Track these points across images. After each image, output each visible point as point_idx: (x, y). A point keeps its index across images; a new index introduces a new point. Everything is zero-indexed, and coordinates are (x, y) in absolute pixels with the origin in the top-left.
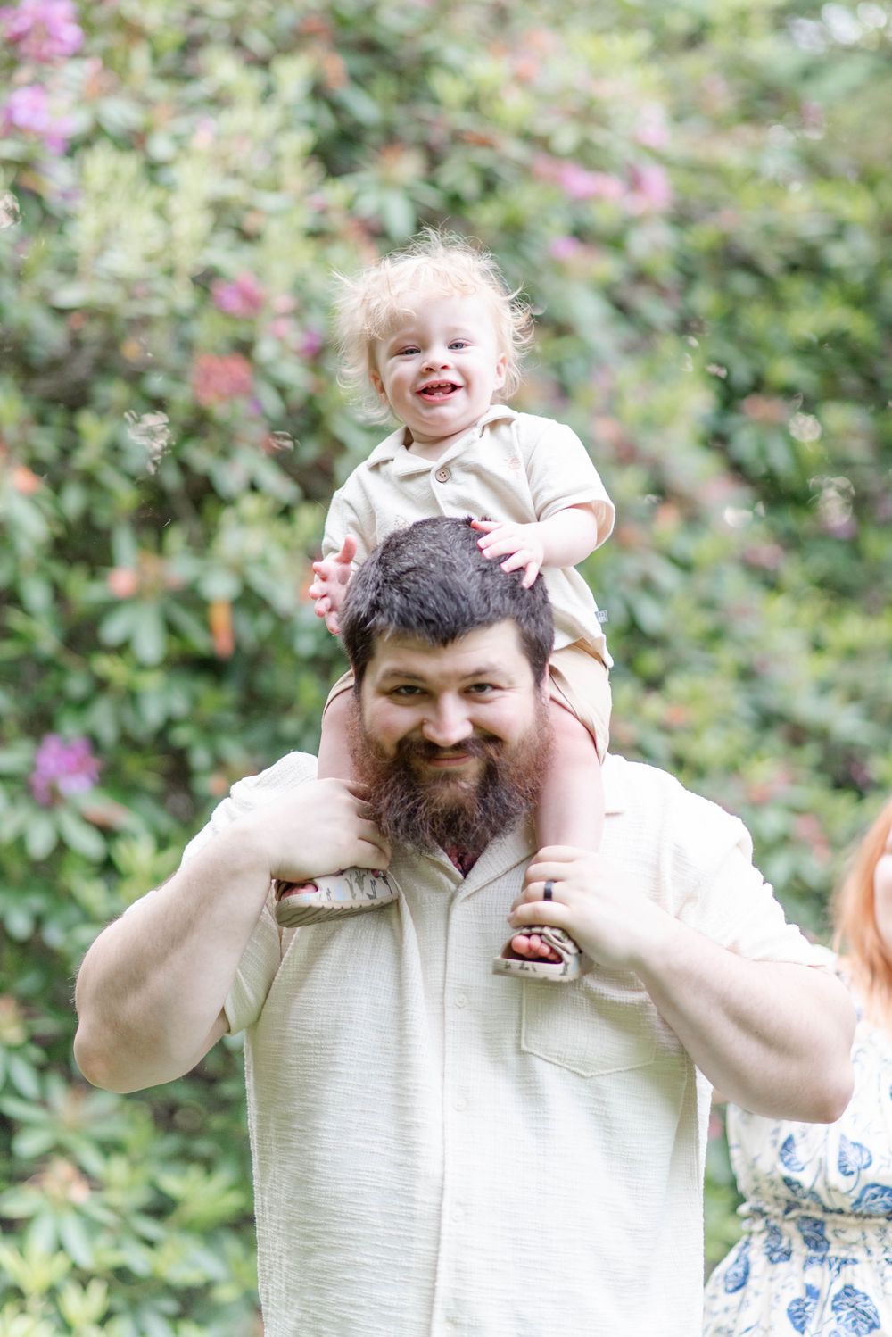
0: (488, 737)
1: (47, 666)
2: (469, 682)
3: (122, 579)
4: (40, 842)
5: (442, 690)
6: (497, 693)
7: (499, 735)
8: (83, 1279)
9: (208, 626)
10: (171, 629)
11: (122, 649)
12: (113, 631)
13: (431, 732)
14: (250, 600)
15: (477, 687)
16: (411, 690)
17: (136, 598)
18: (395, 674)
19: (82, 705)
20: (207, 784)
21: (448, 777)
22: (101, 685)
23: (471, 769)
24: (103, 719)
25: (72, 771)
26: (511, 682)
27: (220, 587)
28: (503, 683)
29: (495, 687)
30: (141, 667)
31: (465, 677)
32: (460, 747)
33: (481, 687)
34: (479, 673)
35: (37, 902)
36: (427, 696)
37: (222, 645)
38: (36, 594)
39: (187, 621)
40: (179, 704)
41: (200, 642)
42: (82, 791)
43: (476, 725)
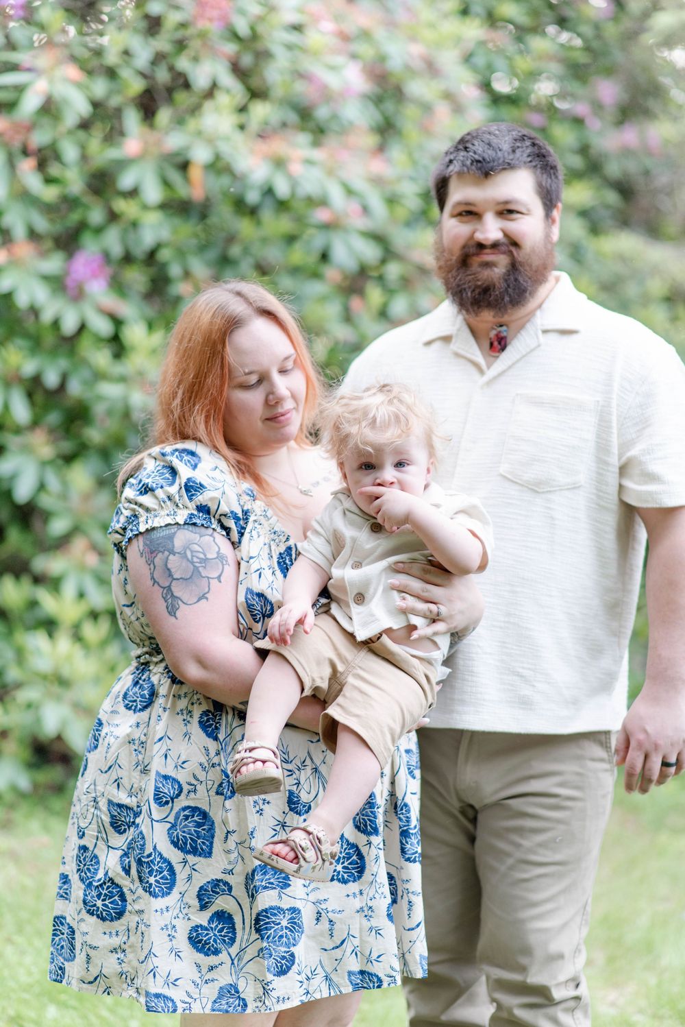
0: (513, 243)
1: (75, 203)
2: (501, 208)
3: (132, 145)
4: (69, 324)
5: (485, 211)
6: (519, 216)
7: (518, 242)
8: (94, 615)
9: (188, 181)
10: (166, 183)
11: (132, 194)
12: (126, 181)
13: (479, 236)
14: (218, 166)
15: (506, 211)
16: (470, 213)
17: (141, 158)
18: (459, 204)
19: (99, 231)
20: (180, 288)
21: (488, 265)
22: (113, 217)
23: (502, 261)
24: (113, 241)
25: (94, 275)
26: (528, 210)
27: (201, 155)
28: (524, 210)
29: (518, 212)
30: (145, 207)
31: (499, 203)
32: (495, 246)
33: (511, 212)
34: (507, 202)
35: (63, 363)
36: (477, 216)
37: (197, 194)
38: (70, 152)
39: (175, 177)
40: (165, 234)
41: (183, 191)
42: (98, 290)
43: (506, 235)
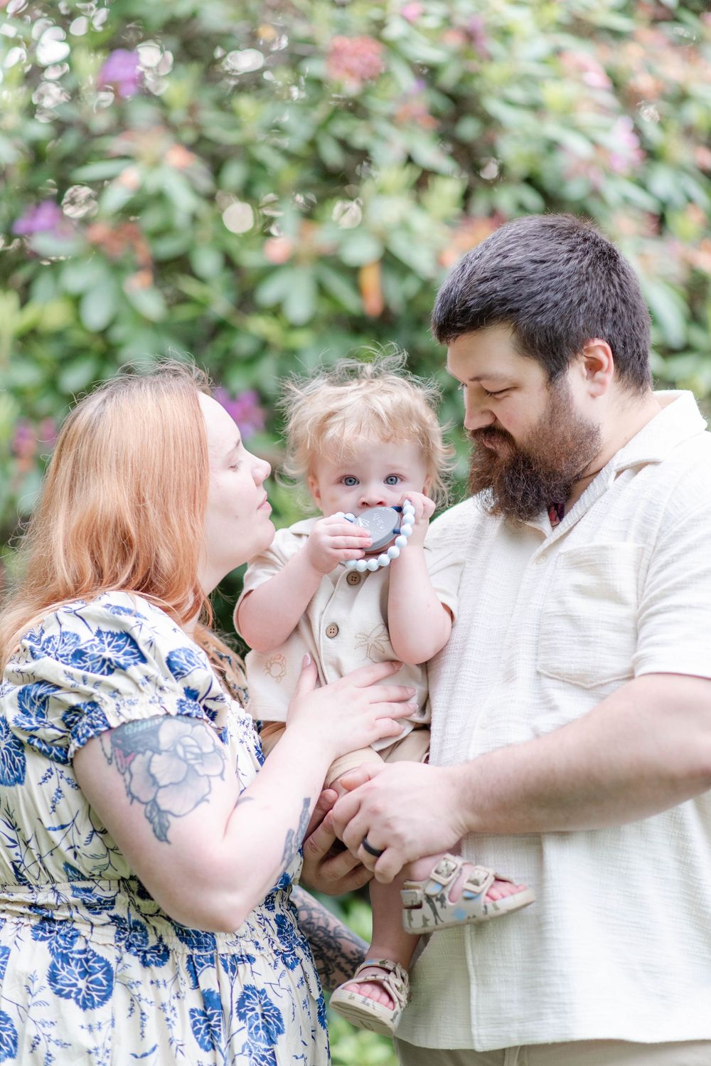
1: (220, 328)
3: (277, 247)
9: (357, 288)
10: (322, 290)
11: (276, 311)
12: (268, 293)
17: (292, 262)
19: (251, 360)
22: (264, 345)
24: (268, 373)
30: (292, 327)
37: (372, 305)
38: (207, 261)
39: (339, 286)
41: (350, 302)
